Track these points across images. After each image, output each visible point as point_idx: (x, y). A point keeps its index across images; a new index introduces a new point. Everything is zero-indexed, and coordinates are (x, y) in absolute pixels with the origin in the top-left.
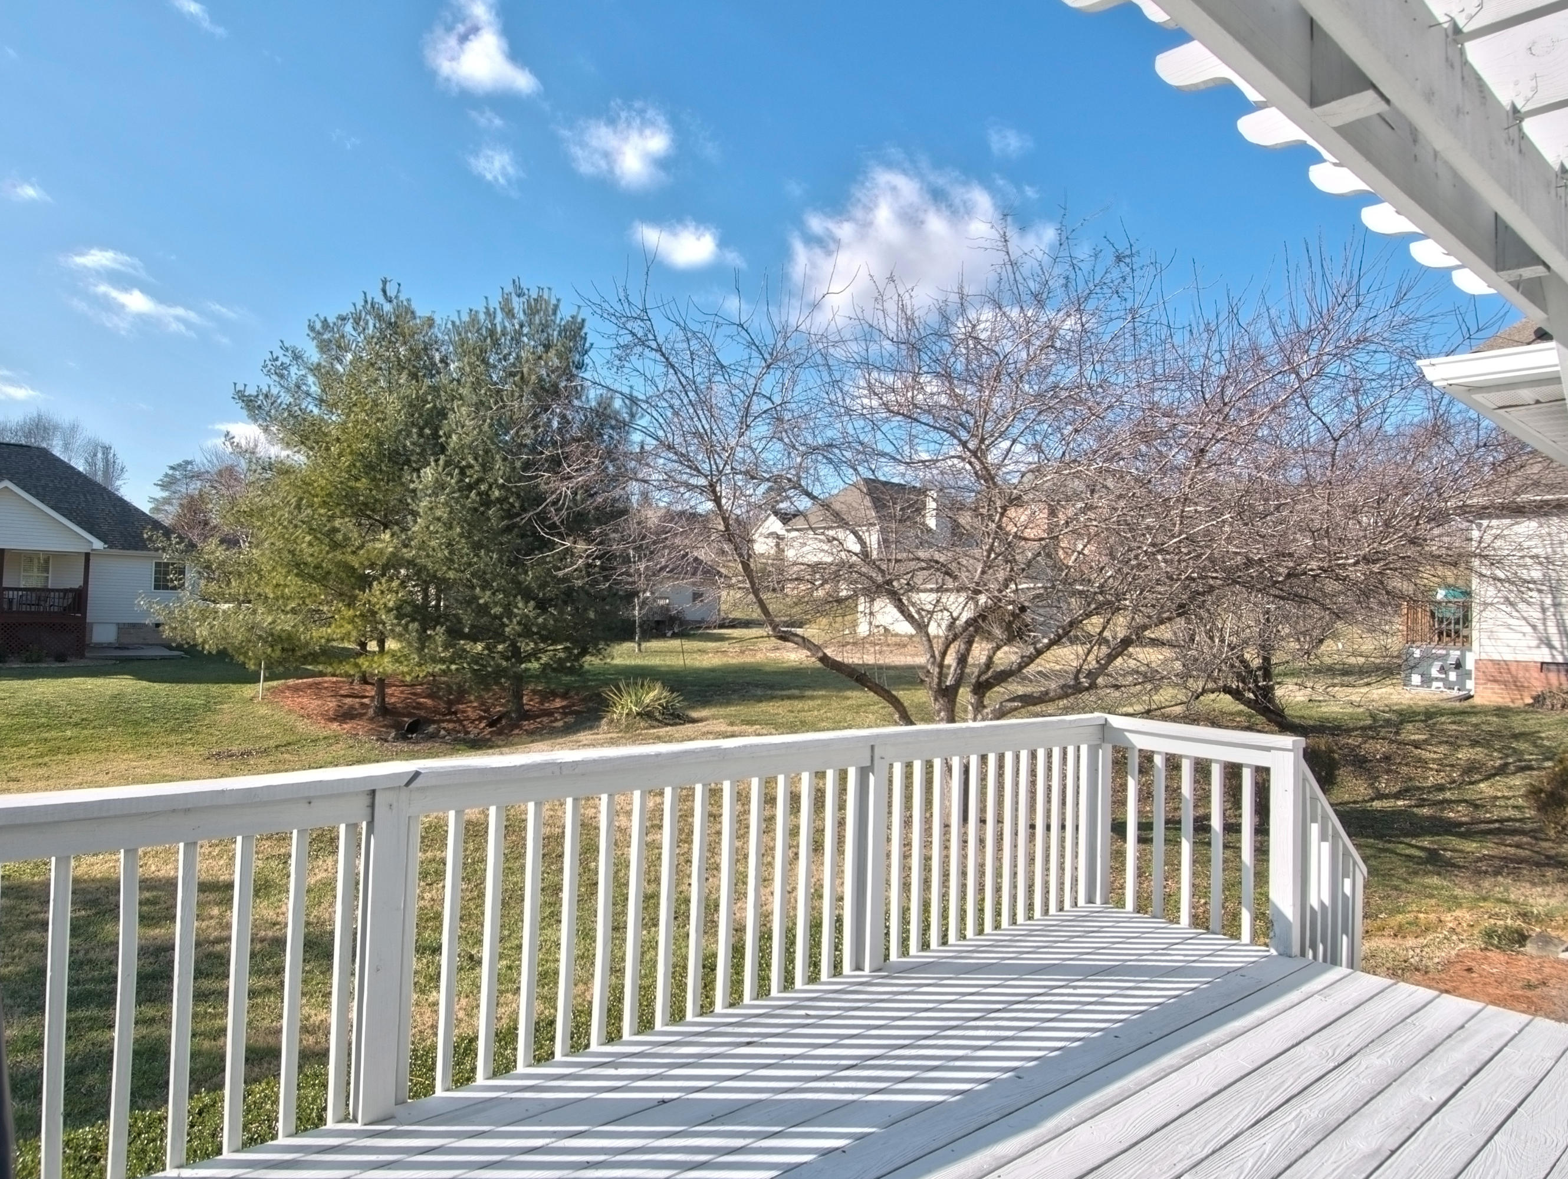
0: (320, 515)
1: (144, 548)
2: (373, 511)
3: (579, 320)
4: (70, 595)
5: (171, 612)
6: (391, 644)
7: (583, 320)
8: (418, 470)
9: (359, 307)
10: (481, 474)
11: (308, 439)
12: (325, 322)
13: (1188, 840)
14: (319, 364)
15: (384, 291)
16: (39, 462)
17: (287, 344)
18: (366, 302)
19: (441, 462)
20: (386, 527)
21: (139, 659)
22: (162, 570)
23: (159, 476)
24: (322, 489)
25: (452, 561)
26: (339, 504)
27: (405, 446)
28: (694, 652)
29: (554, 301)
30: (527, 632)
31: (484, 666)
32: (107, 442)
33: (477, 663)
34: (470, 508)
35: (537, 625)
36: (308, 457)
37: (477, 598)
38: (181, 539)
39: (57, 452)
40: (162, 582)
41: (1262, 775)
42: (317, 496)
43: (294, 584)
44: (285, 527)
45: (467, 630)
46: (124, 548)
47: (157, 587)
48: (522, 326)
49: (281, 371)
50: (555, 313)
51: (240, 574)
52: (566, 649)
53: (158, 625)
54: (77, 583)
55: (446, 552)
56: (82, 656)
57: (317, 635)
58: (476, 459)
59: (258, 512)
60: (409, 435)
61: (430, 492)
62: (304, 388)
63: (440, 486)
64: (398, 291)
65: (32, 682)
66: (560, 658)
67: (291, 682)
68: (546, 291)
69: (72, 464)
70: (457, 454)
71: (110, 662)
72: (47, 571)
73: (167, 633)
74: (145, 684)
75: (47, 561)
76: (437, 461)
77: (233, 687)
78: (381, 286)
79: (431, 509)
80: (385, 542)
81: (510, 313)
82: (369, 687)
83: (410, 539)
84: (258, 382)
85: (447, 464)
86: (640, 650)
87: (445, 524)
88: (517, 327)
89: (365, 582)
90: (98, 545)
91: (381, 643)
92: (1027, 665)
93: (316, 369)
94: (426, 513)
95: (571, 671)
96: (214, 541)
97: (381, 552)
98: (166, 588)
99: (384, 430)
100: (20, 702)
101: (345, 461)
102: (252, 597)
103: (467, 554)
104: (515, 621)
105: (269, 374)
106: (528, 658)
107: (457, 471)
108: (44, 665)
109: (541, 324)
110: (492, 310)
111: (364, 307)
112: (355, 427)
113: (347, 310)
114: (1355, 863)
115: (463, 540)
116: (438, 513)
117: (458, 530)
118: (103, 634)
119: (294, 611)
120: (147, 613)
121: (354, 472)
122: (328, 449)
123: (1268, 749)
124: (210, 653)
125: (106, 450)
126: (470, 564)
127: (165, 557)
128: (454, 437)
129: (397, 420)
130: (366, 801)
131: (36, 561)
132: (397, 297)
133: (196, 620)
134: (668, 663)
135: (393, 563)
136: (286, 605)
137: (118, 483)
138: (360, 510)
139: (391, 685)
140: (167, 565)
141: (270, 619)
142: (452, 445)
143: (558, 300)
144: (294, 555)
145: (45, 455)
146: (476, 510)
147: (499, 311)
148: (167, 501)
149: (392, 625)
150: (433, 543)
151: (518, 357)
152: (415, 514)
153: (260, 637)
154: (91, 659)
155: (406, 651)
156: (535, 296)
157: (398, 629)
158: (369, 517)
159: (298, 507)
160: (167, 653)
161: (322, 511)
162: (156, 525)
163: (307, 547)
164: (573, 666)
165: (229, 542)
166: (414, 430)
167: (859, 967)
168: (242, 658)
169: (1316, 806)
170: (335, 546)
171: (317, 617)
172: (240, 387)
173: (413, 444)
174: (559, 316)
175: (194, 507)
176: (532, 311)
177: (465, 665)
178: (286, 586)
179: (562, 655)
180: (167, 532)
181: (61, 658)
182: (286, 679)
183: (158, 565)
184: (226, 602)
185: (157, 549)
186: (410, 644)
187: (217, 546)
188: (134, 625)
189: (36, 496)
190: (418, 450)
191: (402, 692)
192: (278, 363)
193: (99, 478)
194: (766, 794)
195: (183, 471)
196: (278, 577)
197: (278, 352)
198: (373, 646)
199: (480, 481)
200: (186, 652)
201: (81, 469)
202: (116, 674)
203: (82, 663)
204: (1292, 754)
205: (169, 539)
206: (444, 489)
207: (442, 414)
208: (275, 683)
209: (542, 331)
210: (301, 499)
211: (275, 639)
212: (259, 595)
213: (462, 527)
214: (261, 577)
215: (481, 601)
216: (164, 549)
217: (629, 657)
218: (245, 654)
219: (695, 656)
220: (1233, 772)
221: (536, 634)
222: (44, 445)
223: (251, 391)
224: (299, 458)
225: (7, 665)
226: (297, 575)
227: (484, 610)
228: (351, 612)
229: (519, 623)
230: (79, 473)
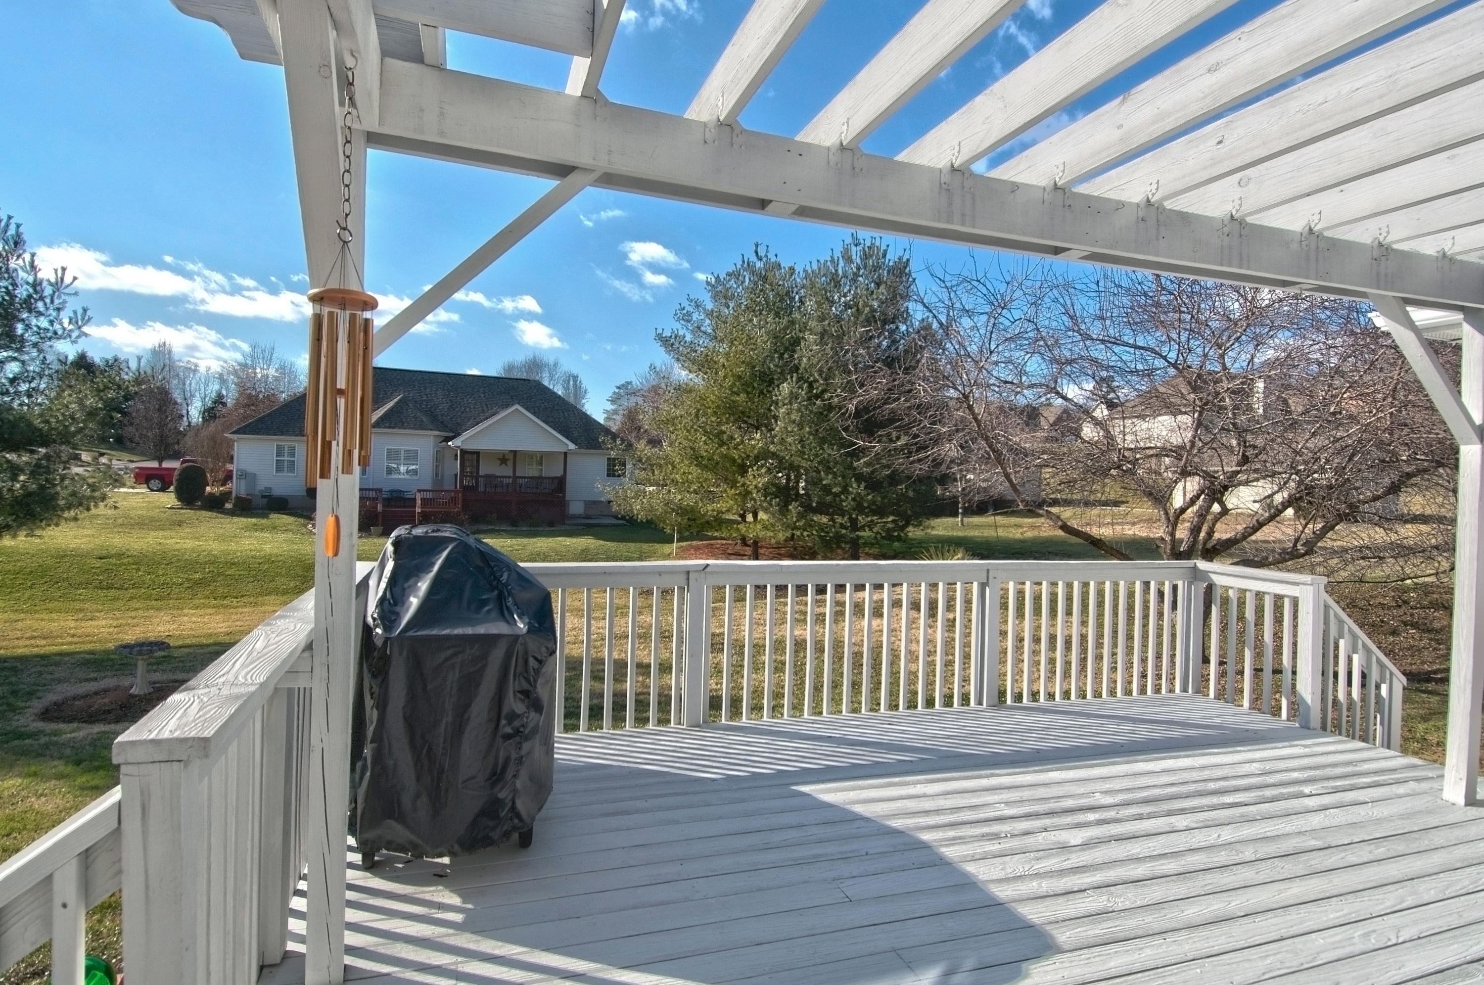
0: (712, 421)
1: (600, 448)
2: (749, 417)
3: (905, 260)
4: (556, 481)
5: (617, 492)
6: (762, 515)
7: (908, 260)
8: (778, 386)
9: (739, 266)
10: (825, 387)
11: (703, 367)
12: (717, 278)
13: (1250, 650)
14: (712, 311)
15: (756, 252)
16: (535, 391)
17: (692, 297)
18: (744, 262)
19: (794, 379)
20: (757, 428)
21: (598, 525)
22: (611, 462)
23: (609, 394)
24: (713, 402)
25: (804, 453)
26: (724, 414)
27: (769, 368)
28: (1011, 526)
29: (883, 248)
30: (859, 508)
31: (827, 533)
32: (575, 372)
33: (823, 530)
34: (816, 413)
35: (868, 501)
36: (704, 380)
37: (821, 480)
38: (623, 440)
39: (546, 383)
40: (611, 473)
41: (1295, 602)
42: (709, 408)
43: (695, 471)
44: (688, 431)
45: (814, 505)
46: (587, 448)
47: (608, 475)
48: (859, 269)
49: (686, 318)
50: (884, 256)
51: (661, 466)
52: (893, 521)
53: (609, 502)
54: (560, 473)
55: (799, 447)
56: (564, 524)
57: (709, 509)
58: (820, 375)
59: (671, 421)
60: (772, 359)
61: (786, 401)
62: (702, 328)
63: (793, 396)
64: (767, 252)
65: (534, 540)
66: (888, 529)
67: (694, 543)
68: (878, 240)
69: (556, 391)
70: (807, 371)
71: (581, 527)
72: (541, 464)
73: (615, 508)
74: (602, 542)
75: (541, 457)
76: (792, 377)
77: (657, 546)
78: (754, 248)
79: (788, 414)
80: (757, 440)
81: (849, 260)
82: (747, 548)
83: (773, 437)
84: (670, 327)
85: (799, 379)
86: (962, 524)
87: (798, 425)
88: (855, 270)
89: (743, 470)
90: (572, 446)
91: (755, 515)
92: (1251, 535)
93: (710, 314)
94: (784, 418)
95: (899, 538)
96: (643, 442)
97: (754, 447)
98: (614, 476)
99: (755, 357)
100: (528, 553)
101: (728, 382)
102: (668, 482)
103: (815, 448)
104: (850, 498)
105: (678, 320)
106: (862, 528)
107: (806, 385)
108: (541, 529)
109: (873, 266)
110: (836, 258)
111: (742, 266)
112: (735, 356)
113: (731, 269)
114: (1391, 674)
115: (811, 437)
116: (793, 417)
117: (807, 429)
118: (576, 508)
119: (695, 492)
120: (602, 493)
121: (735, 389)
122: (716, 373)
123: (1297, 584)
124: (642, 521)
125: (575, 378)
126: (817, 455)
127: (613, 454)
128: (805, 360)
129: (764, 349)
130: (684, 577)
131: (535, 458)
132: (766, 256)
133: (632, 498)
134: (985, 535)
135: (764, 454)
136: (690, 488)
137: (584, 401)
138: (740, 417)
139: (762, 547)
140: (614, 459)
141: (679, 497)
142: (803, 365)
143: (888, 246)
144: (694, 451)
145: (539, 385)
146: (821, 413)
147: (841, 258)
148: (615, 412)
149: (761, 501)
150: (790, 440)
151: (856, 294)
152: (776, 418)
153: (673, 510)
154: (569, 525)
155: (771, 521)
156: (868, 244)
157: (765, 504)
158: (745, 422)
159: (697, 416)
160: (614, 521)
161: (713, 419)
162: (607, 431)
163: (703, 445)
164: (899, 535)
165: (654, 442)
166: (776, 356)
167: (980, 703)
168: (662, 525)
169: (1343, 627)
170: (722, 444)
171: (711, 497)
172: (659, 331)
173: (776, 366)
174: (888, 257)
175: (631, 416)
176: (866, 256)
177: (815, 532)
178: (690, 473)
179: (890, 526)
180: (614, 436)
181: (551, 524)
182: (692, 540)
183: (609, 459)
184: (651, 486)
185: (608, 449)
186: (773, 515)
187: (646, 446)
188: (594, 502)
189: (534, 414)
190: (779, 370)
191: (771, 553)
192: (685, 312)
193: (571, 400)
194: (1034, 635)
195: (625, 390)
196: (683, 468)
197: (685, 303)
198: (750, 518)
199: (824, 391)
200: (627, 521)
201: (560, 393)
202: (584, 535)
203: (563, 528)
204: (1312, 587)
205: (615, 441)
206: (797, 398)
207: (796, 342)
208: (684, 544)
209: (875, 271)
210: (699, 410)
211: (682, 511)
212: (673, 481)
213: (810, 427)
214: (674, 467)
215: (824, 482)
216: (612, 449)
217: (953, 529)
218: (664, 522)
219: (1011, 529)
220: (1278, 600)
221: (867, 508)
222: (537, 378)
223: (667, 333)
224: (696, 380)
225: (519, 529)
226: (696, 465)
227: (827, 489)
228: (733, 491)
229: (854, 499)
230: (560, 396)
